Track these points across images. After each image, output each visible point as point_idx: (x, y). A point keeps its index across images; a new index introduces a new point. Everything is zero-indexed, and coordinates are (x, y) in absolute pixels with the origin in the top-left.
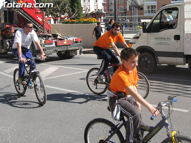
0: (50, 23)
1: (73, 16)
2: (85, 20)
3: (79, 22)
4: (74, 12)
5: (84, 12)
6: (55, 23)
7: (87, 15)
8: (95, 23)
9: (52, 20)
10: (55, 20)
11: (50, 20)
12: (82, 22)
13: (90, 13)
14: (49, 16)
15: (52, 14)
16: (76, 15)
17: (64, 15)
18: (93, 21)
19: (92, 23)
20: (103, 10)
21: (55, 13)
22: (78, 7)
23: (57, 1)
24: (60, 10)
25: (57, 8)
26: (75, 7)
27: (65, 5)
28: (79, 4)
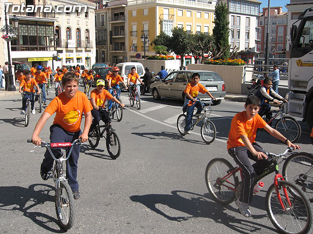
0: (191, 62)
1: (217, 55)
2: (230, 61)
3: (223, 64)
4: (219, 51)
5: (231, 51)
6: (196, 63)
7: (234, 54)
8: (241, 65)
9: (193, 58)
10: (196, 59)
11: (191, 59)
12: (227, 63)
13: (239, 53)
14: (190, 54)
15: (193, 52)
16: (222, 54)
17: (207, 53)
18: (240, 63)
19: (238, 65)
20: (256, 49)
21: (197, 52)
22: (224, 45)
23: (201, 37)
24: (202, 47)
25: (200, 45)
26: (220, 44)
27: (209, 41)
28: (226, 40)
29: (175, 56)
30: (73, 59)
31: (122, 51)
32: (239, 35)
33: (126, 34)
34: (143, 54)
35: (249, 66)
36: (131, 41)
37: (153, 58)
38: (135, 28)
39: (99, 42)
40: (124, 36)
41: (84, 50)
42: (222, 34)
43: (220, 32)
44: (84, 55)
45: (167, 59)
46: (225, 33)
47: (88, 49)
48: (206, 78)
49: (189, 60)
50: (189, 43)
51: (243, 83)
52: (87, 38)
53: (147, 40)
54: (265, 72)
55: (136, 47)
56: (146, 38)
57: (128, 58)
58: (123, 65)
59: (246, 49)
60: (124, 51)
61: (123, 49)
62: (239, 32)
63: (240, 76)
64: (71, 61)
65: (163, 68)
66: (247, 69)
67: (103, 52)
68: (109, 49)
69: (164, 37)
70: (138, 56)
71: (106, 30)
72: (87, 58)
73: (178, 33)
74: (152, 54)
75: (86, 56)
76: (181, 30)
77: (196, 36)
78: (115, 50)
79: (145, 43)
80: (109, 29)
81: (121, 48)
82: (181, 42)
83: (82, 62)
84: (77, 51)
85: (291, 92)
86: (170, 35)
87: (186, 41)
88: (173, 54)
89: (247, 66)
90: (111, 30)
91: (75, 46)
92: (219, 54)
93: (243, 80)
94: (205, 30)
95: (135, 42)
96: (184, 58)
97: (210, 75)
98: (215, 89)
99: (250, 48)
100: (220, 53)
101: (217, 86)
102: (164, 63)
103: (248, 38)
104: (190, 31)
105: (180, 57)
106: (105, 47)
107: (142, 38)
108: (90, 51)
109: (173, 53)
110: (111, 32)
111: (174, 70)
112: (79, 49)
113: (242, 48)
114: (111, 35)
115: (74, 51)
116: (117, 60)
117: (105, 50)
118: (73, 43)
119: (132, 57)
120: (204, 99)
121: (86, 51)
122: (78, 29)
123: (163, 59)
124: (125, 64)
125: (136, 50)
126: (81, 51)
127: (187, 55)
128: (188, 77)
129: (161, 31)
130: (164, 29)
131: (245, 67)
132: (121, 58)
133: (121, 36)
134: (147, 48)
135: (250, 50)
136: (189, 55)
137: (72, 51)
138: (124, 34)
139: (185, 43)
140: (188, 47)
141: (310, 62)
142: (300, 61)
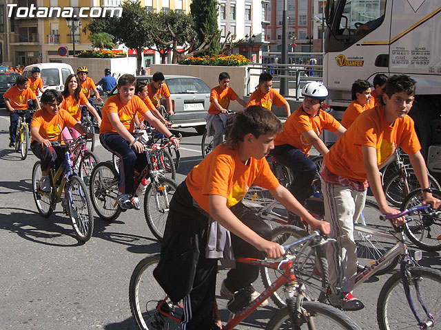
0: (154, 62)
1: (200, 48)
2: (223, 59)
3: (212, 63)
4: (202, 41)
5: (223, 40)
6: (163, 62)
7: (228, 46)
8: (242, 65)
9: (157, 55)
10: (163, 56)
11: (153, 55)
12: (218, 62)
13: (235, 43)
14: (153, 48)
15: (157, 43)
16: (207, 47)
17: (181, 45)
18: (239, 62)
19: (237, 64)
20: (263, 37)
21: (165, 43)
22: (211, 31)
23: (170, 18)
24: (174, 35)
25: (169, 32)
26: (204, 30)
27: (185, 25)
28: (214, 23)
29: (126, 50)
31: (32, 44)
32: (234, 14)
34: (70, 48)
35: (255, 66)
37: (90, 55)
42: (207, 12)
43: (202, 8)
45: (114, 57)
46: (211, 10)
48: (183, 88)
49: (151, 58)
50: (150, 29)
51: (246, 95)
53: (78, 23)
54: (283, 76)
55: (58, 36)
56: (75, 19)
57: (44, 55)
59: (247, 36)
60: (36, 43)
61: (34, 40)
62: (234, 8)
63: (242, 84)
65: (107, 72)
66: (252, 71)
68: (9, 39)
70: (62, 51)
73: (131, 11)
74: (86, 47)
76: (136, 6)
77: (162, 15)
78: (21, 41)
79: (74, 28)
81: (31, 38)
82: (137, 26)
85: (329, 109)
87: (145, 24)
88: (123, 48)
89: (252, 66)
92: (202, 46)
93: (246, 90)
94: (177, 6)
95: (55, 27)
96: (142, 54)
97: (191, 83)
98: (199, 107)
99: (254, 36)
100: (204, 44)
101: (203, 102)
102: (109, 63)
103: (250, 19)
104: (151, 8)
105: (134, 53)
106: (2, 36)
109: (124, 45)
113: (241, 36)
116: (24, 58)
117: (3, 42)
119: (50, 53)
120: (183, 125)
123: (106, 56)
125: (58, 41)
127: (147, 48)
130: (105, 4)
131: (249, 69)
132: (31, 55)
134: (77, 38)
135: (253, 39)
136: (150, 49)
139: (143, 29)
140: (149, 35)
141: (357, 58)
142: (341, 57)
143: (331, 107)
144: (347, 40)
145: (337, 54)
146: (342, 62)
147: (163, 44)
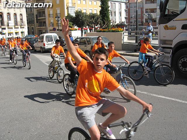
0: (87, 32)
1: (104, 27)
2: (113, 30)
3: (109, 31)
5: (111, 24)
6: (90, 32)
7: (114, 26)
8: (121, 32)
9: (88, 29)
10: (90, 30)
11: (87, 30)
12: (111, 31)
13: (116, 25)
14: (87, 27)
15: (88, 25)
16: (106, 26)
17: (97, 26)
18: (120, 30)
19: (119, 31)
20: (125, 22)
21: (91, 25)
22: (107, 20)
23: (93, 16)
24: (94, 22)
25: (92, 21)
26: (105, 20)
27: (98, 19)
28: (108, 17)
30: (13, 33)
31: (44, 27)
32: (115, 14)
33: (46, 16)
34: (57, 28)
35: (126, 32)
36: (49, 21)
38: (51, 12)
39: (30, 22)
40: (45, 18)
41: (19, 27)
42: (106, 13)
43: (104, 12)
44: (20, 30)
45: (73, 30)
46: (107, 13)
47: (22, 26)
49: (86, 31)
50: (86, 20)
51: (122, 43)
52: (21, 19)
53: (60, 19)
55: (53, 24)
56: (59, 18)
57: (48, 31)
58: (44, 35)
59: (120, 22)
60: (46, 27)
61: (45, 26)
62: (115, 12)
63: (121, 39)
64: (12, 35)
65: (70, 36)
66: (125, 34)
67: (33, 28)
68: (36, 26)
69: (70, 17)
70: (54, 29)
71: (33, 14)
72: (22, 32)
73: (79, 14)
75: (21, 31)
76: (80, 12)
77: (90, 15)
78: (40, 26)
79: (58, 21)
80: (35, 13)
81: (44, 25)
82: (81, 19)
83: (19, 35)
84: (15, 28)
85: (160, 48)
86: (74, 15)
87: (84, 18)
88: (76, 27)
90: (36, 14)
91: (13, 25)
93: (122, 41)
94: (95, 12)
95: (52, 21)
96: (83, 29)
99: (122, 22)
100: (105, 25)
102: (71, 33)
103: (121, 16)
104: (86, 13)
105: (80, 29)
106: (33, 25)
107: (56, 18)
108: (24, 28)
110: (37, 15)
111: (78, 37)
112: (16, 27)
113: (118, 22)
114: (37, 17)
115: (13, 28)
116: (41, 32)
117: (34, 27)
118: (12, 23)
119: (50, 30)
121: (21, 28)
122: (15, 14)
124: (45, 35)
125: (53, 26)
126: (18, 28)
127: (84, 27)
128: (87, 41)
129: (68, 13)
130: (69, 12)
131: (123, 33)
132: (44, 31)
133: (43, 18)
137: (12, 28)
138: (45, 16)
139: (83, 20)
140: (85, 22)
141: (173, 26)
142: (166, 26)
143: (161, 47)
144: (169, 19)
145: (164, 25)
146: (166, 28)
147: (90, 26)
